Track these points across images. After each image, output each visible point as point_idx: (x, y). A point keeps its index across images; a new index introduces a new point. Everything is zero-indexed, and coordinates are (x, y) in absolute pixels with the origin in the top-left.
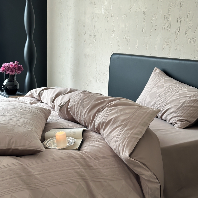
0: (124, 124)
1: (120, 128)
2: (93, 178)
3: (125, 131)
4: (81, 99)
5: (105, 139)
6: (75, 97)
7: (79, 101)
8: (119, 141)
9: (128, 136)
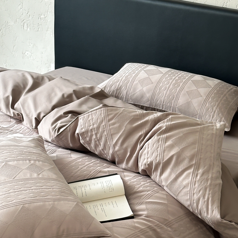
0: (195, 163)
1: (191, 170)
3: (201, 177)
4: (103, 120)
5: (165, 188)
6: (89, 115)
7: (99, 123)
8: (198, 194)
9: (208, 184)
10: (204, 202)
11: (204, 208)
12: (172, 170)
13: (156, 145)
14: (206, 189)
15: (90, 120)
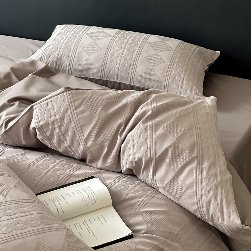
0: (197, 155)
1: (194, 165)
3: (207, 172)
4: (67, 109)
5: (160, 190)
6: (48, 103)
7: (63, 112)
8: (207, 195)
9: (219, 181)
10: (217, 205)
11: (217, 212)
12: (169, 166)
13: (144, 136)
14: (216, 188)
15: (50, 109)
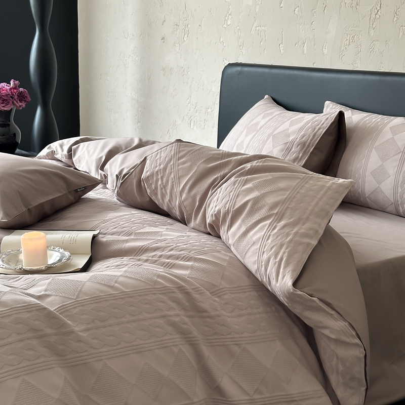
0: (277, 213)
2: (209, 338)
3: (279, 230)
4: (171, 159)
5: (233, 249)
7: (167, 162)
8: (268, 252)
9: (288, 240)
10: (275, 264)
11: (273, 272)
12: (243, 221)
13: (230, 188)
14: (281, 246)
15: (157, 159)
